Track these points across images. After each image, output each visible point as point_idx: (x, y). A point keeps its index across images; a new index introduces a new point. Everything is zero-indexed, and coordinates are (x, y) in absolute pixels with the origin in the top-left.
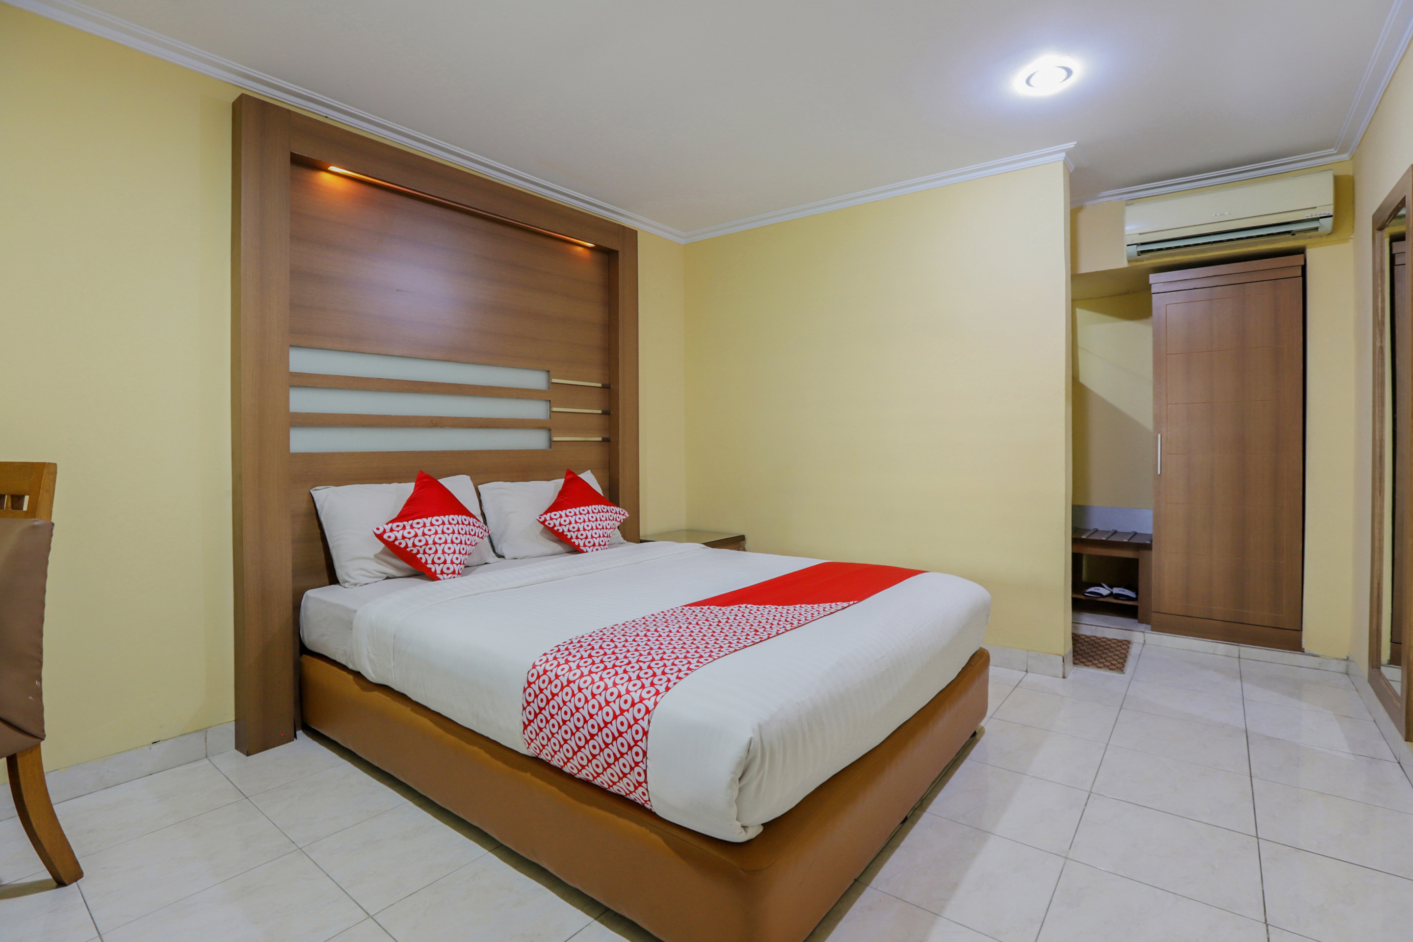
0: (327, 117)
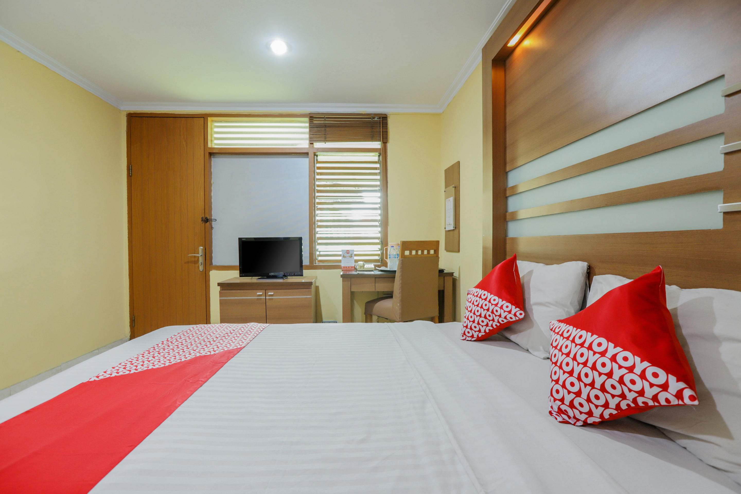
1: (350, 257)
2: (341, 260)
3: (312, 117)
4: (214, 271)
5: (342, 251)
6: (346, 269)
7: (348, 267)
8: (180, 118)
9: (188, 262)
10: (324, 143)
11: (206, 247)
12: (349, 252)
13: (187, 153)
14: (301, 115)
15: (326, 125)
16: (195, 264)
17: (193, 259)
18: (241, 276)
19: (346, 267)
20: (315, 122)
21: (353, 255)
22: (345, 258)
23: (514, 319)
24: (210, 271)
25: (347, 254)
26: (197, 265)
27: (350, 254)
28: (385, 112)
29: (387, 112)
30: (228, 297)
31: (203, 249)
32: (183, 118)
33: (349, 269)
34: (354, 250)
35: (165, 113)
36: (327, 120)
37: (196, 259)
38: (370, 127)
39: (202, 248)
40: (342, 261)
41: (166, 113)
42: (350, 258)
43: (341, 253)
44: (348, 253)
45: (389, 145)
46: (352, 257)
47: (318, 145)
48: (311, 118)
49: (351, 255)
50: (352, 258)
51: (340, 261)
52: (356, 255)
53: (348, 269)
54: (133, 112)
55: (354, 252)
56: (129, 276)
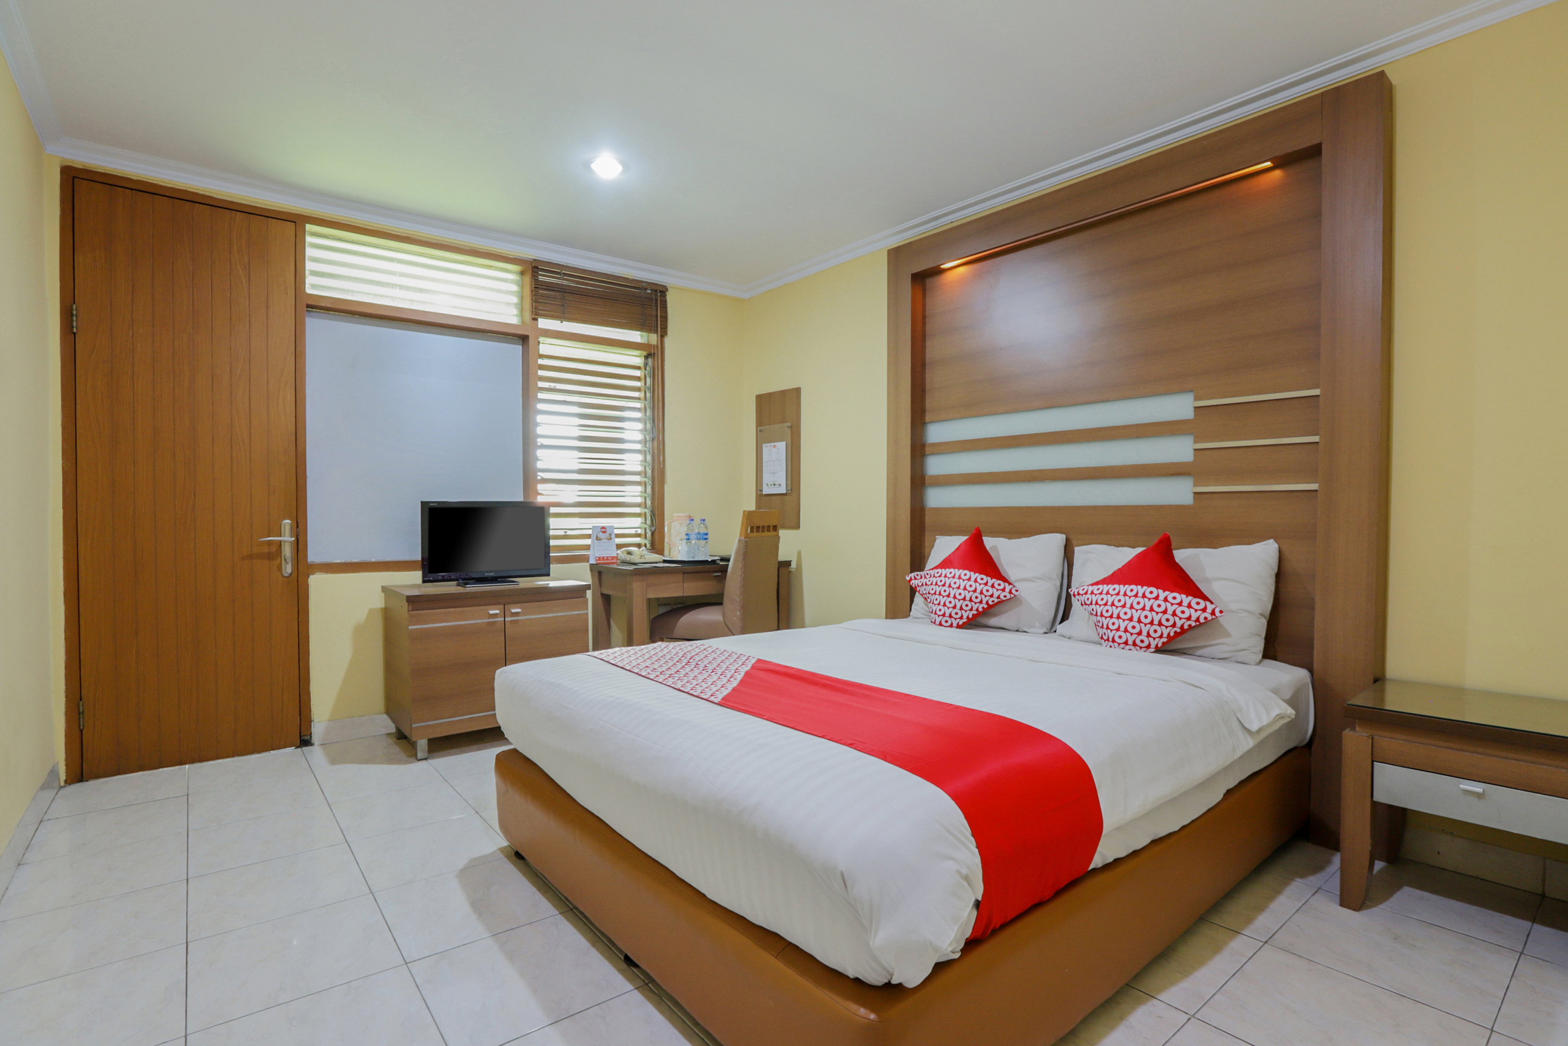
0: (952, 222)
1: (609, 540)
2: (589, 546)
3: (534, 269)
4: (318, 576)
5: (594, 528)
6: (603, 562)
7: (606, 558)
8: (229, 211)
9: (251, 557)
10: (559, 322)
11: (298, 521)
12: (605, 530)
13: (249, 298)
14: (514, 258)
15: (564, 288)
16: (269, 559)
17: (266, 549)
18: (427, 580)
19: (603, 558)
20: (541, 278)
21: (613, 536)
22: (600, 541)
23: (1008, 597)
24: (308, 577)
25: (602, 534)
26: (276, 563)
27: (607, 535)
28: (664, 282)
29: (666, 283)
30: (427, 624)
31: (291, 525)
32: (239, 213)
33: (608, 561)
34: (613, 526)
35: (184, 189)
36: (566, 280)
37: (274, 549)
38: (640, 305)
39: (288, 521)
40: (591, 548)
41: (189, 190)
42: (607, 541)
43: (590, 532)
44: (604, 532)
45: (667, 340)
46: (611, 539)
47: (544, 323)
48: (536, 270)
49: (610, 535)
50: (610, 541)
51: (587, 547)
52: (618, 536)
53: (606, 561)
54: (81, 167)
55: (615, 530)
56: (65, 596)
